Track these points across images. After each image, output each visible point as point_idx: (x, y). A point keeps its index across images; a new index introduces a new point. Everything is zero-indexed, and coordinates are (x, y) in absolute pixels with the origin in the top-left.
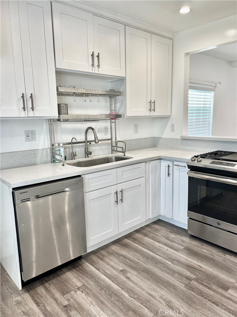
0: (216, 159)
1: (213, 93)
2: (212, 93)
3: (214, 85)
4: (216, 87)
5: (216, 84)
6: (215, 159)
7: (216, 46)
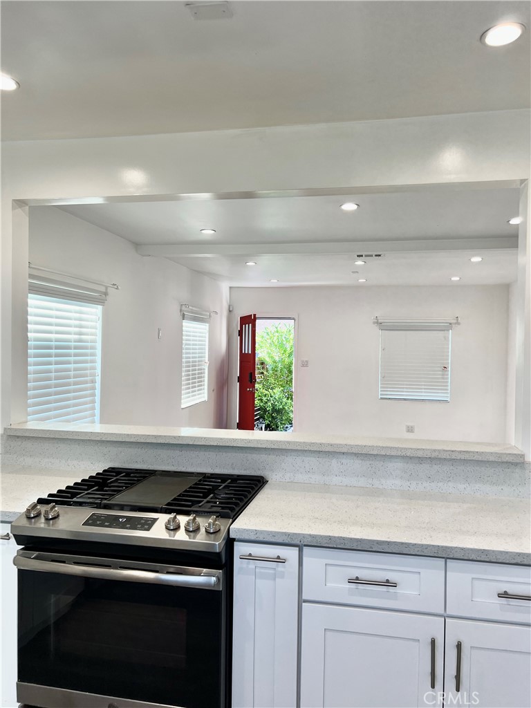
0: (102, 505)
1: (100, 307)
2: (97, 308)
3: (103, 289)
4: (106, 294)
5: (107, 287)
6: (99, 506)
7: (104, 197)
